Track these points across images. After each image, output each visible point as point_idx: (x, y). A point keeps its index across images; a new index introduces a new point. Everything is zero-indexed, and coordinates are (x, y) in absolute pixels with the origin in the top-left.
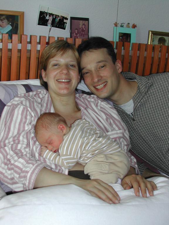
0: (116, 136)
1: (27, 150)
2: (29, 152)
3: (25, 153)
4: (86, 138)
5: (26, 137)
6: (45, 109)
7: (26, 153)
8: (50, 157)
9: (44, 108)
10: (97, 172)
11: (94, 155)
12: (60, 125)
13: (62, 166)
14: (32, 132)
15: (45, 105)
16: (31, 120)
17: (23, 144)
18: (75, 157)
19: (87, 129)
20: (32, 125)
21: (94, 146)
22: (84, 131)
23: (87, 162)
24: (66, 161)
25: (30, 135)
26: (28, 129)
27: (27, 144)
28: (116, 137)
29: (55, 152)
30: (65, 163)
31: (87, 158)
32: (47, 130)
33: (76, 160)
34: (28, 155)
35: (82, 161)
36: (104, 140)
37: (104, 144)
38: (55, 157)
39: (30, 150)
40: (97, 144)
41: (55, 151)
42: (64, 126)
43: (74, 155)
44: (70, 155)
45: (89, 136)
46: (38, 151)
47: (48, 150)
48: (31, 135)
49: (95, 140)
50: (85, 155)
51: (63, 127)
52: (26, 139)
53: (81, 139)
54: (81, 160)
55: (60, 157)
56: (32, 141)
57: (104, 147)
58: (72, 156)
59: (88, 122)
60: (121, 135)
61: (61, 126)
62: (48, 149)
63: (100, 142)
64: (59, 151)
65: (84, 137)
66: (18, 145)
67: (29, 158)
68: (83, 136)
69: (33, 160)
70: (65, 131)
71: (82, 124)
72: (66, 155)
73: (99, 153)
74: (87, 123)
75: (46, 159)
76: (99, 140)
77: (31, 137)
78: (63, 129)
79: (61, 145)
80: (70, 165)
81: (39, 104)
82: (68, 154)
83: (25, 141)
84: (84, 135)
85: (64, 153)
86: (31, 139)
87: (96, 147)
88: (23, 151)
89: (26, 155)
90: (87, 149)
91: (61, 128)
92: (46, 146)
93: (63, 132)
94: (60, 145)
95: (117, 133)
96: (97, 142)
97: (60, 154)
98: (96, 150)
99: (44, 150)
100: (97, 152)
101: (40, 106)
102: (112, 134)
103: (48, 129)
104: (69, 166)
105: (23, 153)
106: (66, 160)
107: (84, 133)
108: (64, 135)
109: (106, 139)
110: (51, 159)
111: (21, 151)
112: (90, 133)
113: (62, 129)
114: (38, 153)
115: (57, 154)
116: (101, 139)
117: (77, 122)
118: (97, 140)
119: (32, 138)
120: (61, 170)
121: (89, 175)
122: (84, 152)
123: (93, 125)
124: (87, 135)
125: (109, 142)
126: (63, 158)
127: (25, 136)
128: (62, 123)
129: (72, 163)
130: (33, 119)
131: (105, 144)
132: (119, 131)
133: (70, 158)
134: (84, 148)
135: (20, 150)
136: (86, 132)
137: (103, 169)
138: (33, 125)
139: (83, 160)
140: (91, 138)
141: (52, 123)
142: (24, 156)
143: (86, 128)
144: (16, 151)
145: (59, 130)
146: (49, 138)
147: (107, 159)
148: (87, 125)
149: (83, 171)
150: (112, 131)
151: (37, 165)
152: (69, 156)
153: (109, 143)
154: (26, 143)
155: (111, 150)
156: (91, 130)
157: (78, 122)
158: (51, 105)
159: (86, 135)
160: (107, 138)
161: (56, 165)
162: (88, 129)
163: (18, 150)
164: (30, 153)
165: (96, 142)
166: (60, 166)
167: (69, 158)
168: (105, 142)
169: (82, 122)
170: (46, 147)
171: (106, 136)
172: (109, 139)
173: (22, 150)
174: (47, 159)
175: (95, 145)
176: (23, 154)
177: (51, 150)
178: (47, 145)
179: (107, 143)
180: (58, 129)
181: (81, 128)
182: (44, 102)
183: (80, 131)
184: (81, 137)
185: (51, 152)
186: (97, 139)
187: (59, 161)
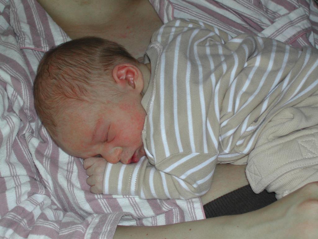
0: (290, 33)
1: (40, 197)
2: (48, 202)
3: (37, 212)
4: (213, 78)
5: (19, 160)
6: (33, 39)
7: (41, 208)
8: (126, 182)
9: (27, 41)
10: (292, 172)
11: (261, 120)
12: (117, 68)
13: (176, 194)
14: (27, 135)
15: (26, 28)
16: (8, 98)
17: (18, 186)
18: (206, 151)
19: (198, 45)
20: (17, 112)
21: (248, 93)
22: (197, 58)
23: (246, 151)
24: (183, 177)
25: (27, 147)
26: (12, 131)
27: (32, 178)
28: (294, 36)
29: (133, 161)
30: (183, 184)
31: (240, 138)
32: (82, 100)
33: (213, 159)
34: (50, 214)
35: (229, 156)
36: (269, 58)
37: (274, 72)
38: (142, 179)
39: (48, 194)
40: (254, 83)
41: (133, 158)
42: (130, 67)
43: (200, 147)
44: (187, 150)
45: (218, 66)
46: (78, 185)
47: (110, 166)
48: (30, 146)
49: (242, 71)
50: (231, 132)
51: (128, 72)
52: (22, 166)
53: (201, 88)
54: (227, 151)
55: (158, 170)
56: (42, 163)
57: (282, 80)
58: (194, 154)
59: (191, 21)
60: (304, 24)
61: (123, 71)
62: (108, 161)
63: (261, 71)
64: (146, 155)
65: (207, 77)
66: (5, 196)
67: (58, 222)
68: (201, 76)
69: (73, 223)
70: (139, 84)
71: (179, 39)
72: (176, 156)
73: (274, 108)
74: (191, 26)
75: (114, 196)
76: (253, 67)
77: (33, 151)
78: (131, 79)
79: (144, 133)
80: (200, 182)
81: (7, 35)
82: (181, 150)
83: (21, 171)
84: (200, 69)
85: (168, 154)
86: (37, 159)
87: (256, 93)
88: (29, 208)
89: (43, 216)
90: (230, 109)
91: (124, 77)
92: (98, 152)
93: (134, 87)
94: (141, 134)
95: (291, 23)
96: (251, 76)
97: (156, 161)
98: (260, 100)
99: (99, 170)
100: (265, 106)
101: (11, 39)
102: (279, 31)
103: (85, 98)
104: (199, 186)
105: (31, 213)
106: (183, 173)
107: (199, 63)
108: (142, 94)
109: (273, 55)
110: (133, 188)
111: (23, 210)
112: (215, 56)
113: (126, 79)
114: (83, 189)
115: (145, 165)
116: (258, 61)
117: (159, 39)
118: (250, 68)
119: (39, 153)
120: (176, 211)
121: (270, 190)
122: (224, 124)
123: (212, 27)
124: (212, 66)
125: (286, 57)
126: (168, 170)
127: (14, 159)
128: (119, 61)
129: (202, 173)
130: (10, 90)
131: (278, 70)
132: (293, 16)
133: (191, 159)
134: (221, 110)
135: (19, 210)
136: (204, 57)
137: (310, 155)
138: (22, 110)
139: (232, 151)
140: (230, 69)
141: (89, 72)
142: (41, 223)
143: (196, 44)
144: (9, 217)
145: (120, 86)
146: (99, 122)
147: (307, 118)
148: (196, 32)
149: (249, 186)
150: (272, 22)
151: (91, 231)
152: (183, 155)
153: (289, 62)
154: (27, 179)
155: (304, 81)
156: (214, 46)
157: (162, 37)
158: (47, 19)
159: (206, 67)
160: (274, 48)
161: (152, 202)
162: (202, 44)
163: (13, 211)
164: (53, 203)
165: (247, 76)
166: (169, 199)
167: (187, 162)
168: (275, 62)
169: (173, 30)
170: (100, 156)
171: (268, 41)
172: (281, 49)
173: (22, 205)
174: (117, 194)
175: (249, 87)
176: (33, 217)
177: (120, 161)
178: (99, 149)
179: (284, 65)
180: (116, 82)
181: (183, 51)
182: (18, 22)
183: (186, 64)
184: (195, 82)
185: (124, 167)
186: (246, 65)
187: (162, 185)
